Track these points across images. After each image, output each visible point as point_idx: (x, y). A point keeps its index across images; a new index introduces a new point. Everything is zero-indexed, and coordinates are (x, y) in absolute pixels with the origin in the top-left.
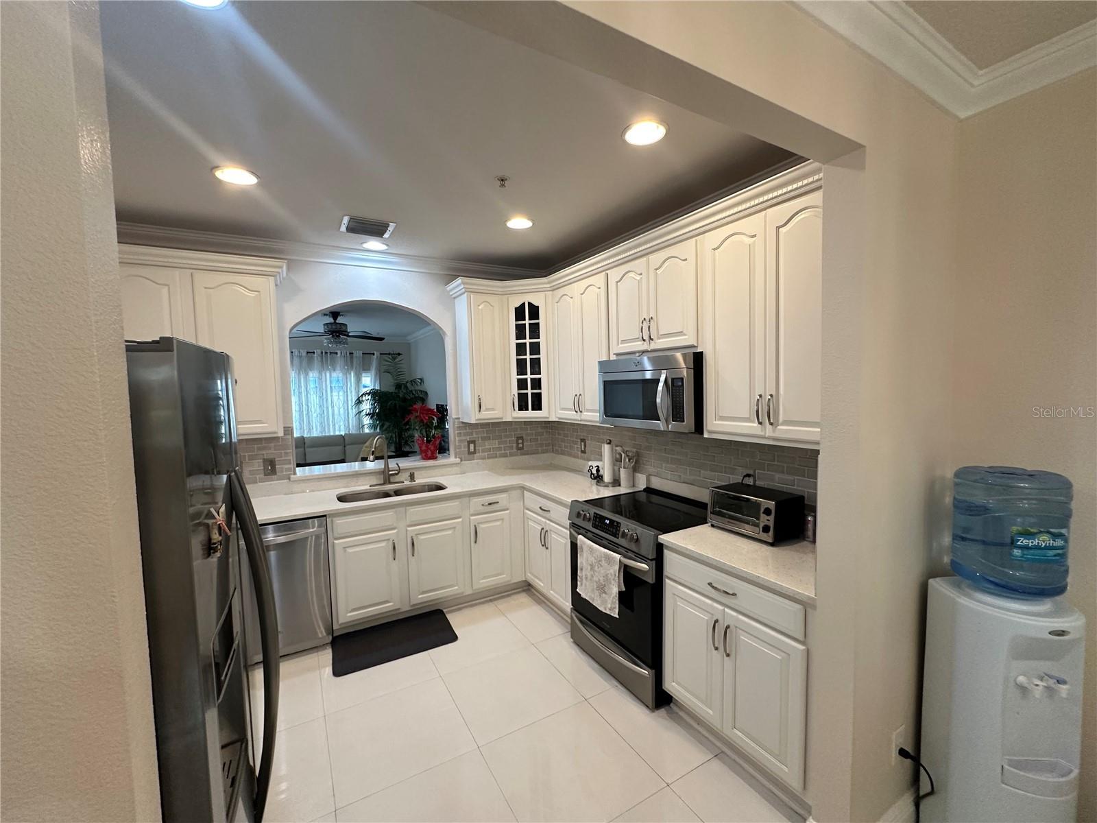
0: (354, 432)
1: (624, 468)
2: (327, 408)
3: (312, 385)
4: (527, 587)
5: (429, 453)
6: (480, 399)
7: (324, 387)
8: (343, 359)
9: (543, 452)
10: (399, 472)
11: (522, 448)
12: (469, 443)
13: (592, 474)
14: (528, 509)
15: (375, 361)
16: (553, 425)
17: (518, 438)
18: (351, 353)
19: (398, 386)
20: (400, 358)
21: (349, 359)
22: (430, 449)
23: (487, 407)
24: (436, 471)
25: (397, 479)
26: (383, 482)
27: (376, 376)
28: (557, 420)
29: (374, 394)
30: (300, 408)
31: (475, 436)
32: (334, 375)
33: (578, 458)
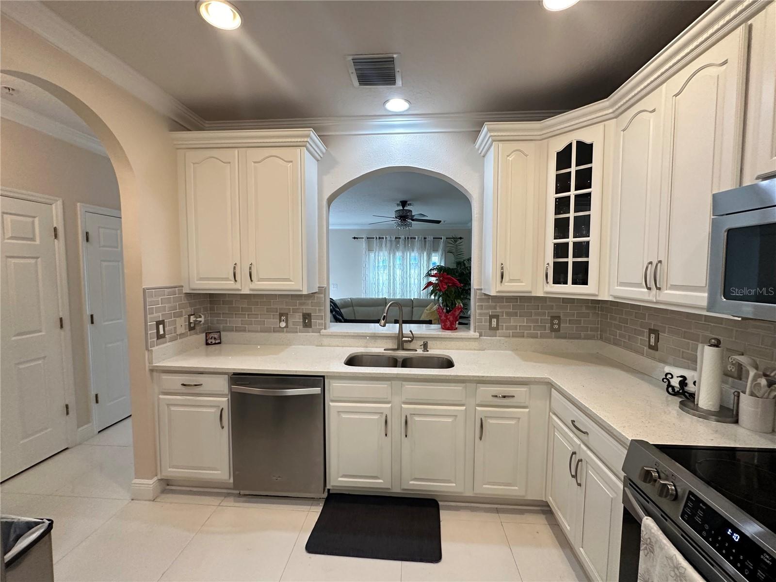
0: (424, 298)
1: (752, 394)
2: (407, 278)
3: (398, 262)
4: (545, 510)
5: (448, 323)
6: (502, 268)
7: (405, 264)
8: (419, 243)
9: (587, 338)
10: (412, 340)
11: (558, 330)
12: (491, 317)
13: (669, 385)
14: (555, 414)
15: (442, 243)
16: (604, 305)
17: (553, 318)
18: (425, 238)
19: (459, 264)
20: (460, 241)
21: (423, 242)
22: (449, 319)
23: (511, 278)
24: (452, 344)
25: (412, 346)
26: (396, 347)
27: (442, 255)
28: (611, 299)
29: (440, 269)
30: (389, 278)
31: (498, 310)
32: (413, 254)
33: (643, 354)
